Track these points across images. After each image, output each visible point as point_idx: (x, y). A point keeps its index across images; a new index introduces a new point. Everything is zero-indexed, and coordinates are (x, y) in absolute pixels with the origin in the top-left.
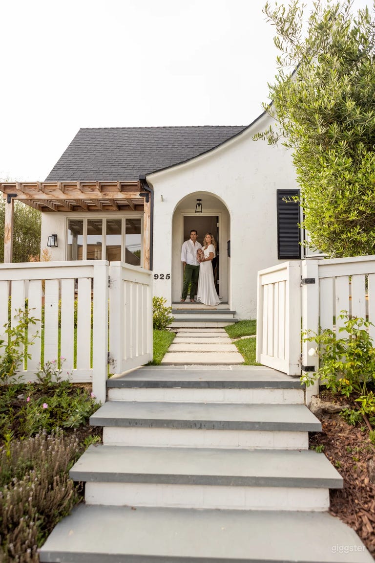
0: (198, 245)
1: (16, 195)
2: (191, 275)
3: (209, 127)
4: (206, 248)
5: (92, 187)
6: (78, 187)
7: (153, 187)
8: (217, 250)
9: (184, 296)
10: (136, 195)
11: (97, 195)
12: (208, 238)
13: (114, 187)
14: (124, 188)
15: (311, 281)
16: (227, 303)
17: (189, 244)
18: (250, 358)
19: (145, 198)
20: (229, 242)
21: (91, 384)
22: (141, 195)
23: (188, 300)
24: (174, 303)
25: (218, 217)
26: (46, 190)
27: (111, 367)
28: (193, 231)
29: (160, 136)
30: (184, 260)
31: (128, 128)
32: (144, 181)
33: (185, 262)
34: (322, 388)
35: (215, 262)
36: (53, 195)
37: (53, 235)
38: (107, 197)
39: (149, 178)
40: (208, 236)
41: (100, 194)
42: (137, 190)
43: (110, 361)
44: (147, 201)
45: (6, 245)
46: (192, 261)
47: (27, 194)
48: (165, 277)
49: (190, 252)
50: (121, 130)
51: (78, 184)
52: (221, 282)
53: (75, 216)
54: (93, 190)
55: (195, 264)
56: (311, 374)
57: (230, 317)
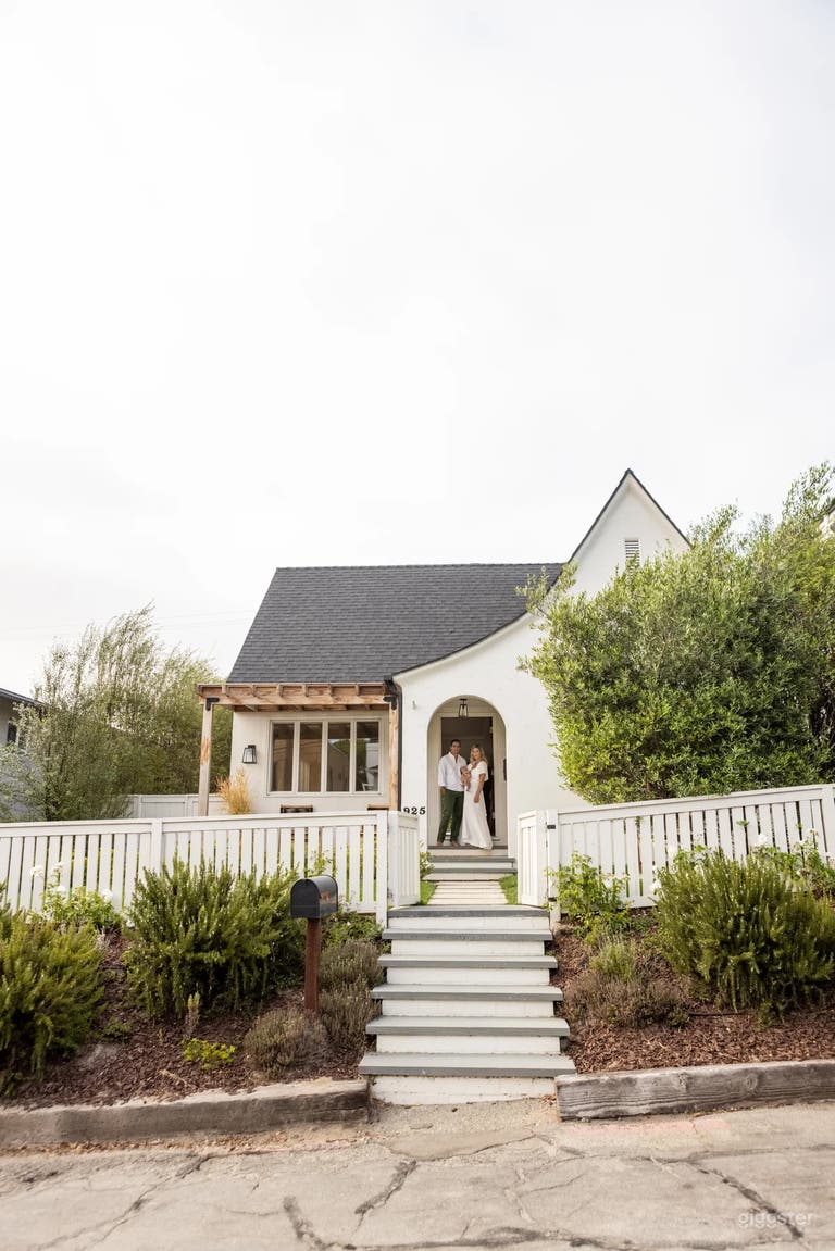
0: (462, 761)
1: (217, 700)
2: (452, 805)
3: (479, 565)
4: (474, 767)
5: (321, 690)
6: (304, 690)
7: (401, 689)
8: (490, 768)
9: (441, 837)
10: (380, 700)
11: (327, 699)
12: (475, 752)
13: (350, 690)
14: (362, 690)
15: (553, 827)
16: (505, 847)
17: (448, 759)
18: (512, 899)
19: (390, 704)
20: (505, 761)
21: (374, 914)
22: (385, 699)
23: (446, 843)
24: (430, 847)
25: (491, 718)
26: (258, 693)
27: (390, 901)
28: (456, 740)
29: (403, 582)
30: (443, 785)
31: (352, 568)
32: (390, 683)
33: (444, 788)
34: (563, 916)
35: (488, 788)
36: (267, 700)
37: (250, 746)
38: (339, 703)
39: (396, 679)
40: (476, 749)
41: (330, 698)
42: (381, 694)
43: (389, 895)
44: (394, 708)
45: (202, 768)
46: (454, 785)
47: (233, 698)
48: (418, 811)
49: (450, 772)
50: (341, 571)
51: (304, 686)
52: (497, 815)
53: (281, 718)
54: (321, 693)
55: (460, 789)
56: (553, 903)
57: (508, 866)
